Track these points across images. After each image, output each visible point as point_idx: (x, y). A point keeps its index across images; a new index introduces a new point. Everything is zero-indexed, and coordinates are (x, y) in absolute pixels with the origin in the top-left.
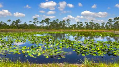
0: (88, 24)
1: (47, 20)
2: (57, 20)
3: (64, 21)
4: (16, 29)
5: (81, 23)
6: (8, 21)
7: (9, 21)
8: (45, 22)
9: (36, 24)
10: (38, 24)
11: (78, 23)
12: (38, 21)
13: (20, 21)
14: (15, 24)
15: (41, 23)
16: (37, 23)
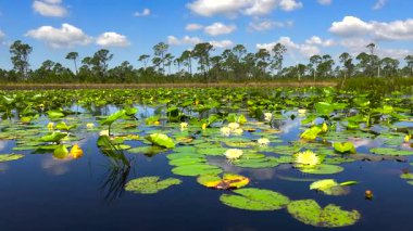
0: (350, 60)
1: (202, 50)
2: (239, 47)
3: (262, 53)
4: (95, 81)
5: (325, 57)
6: (68, 57)
7: (72, 56)
8: (194, 55)
9: (161, 66)
10: (169, 64)
11: (314, 59)
12: (167, 56)
13: (108, 56)
14: (91, 67)
15: (180, 60)
16: (166, 62)
